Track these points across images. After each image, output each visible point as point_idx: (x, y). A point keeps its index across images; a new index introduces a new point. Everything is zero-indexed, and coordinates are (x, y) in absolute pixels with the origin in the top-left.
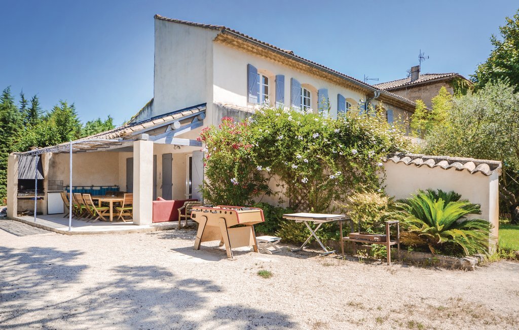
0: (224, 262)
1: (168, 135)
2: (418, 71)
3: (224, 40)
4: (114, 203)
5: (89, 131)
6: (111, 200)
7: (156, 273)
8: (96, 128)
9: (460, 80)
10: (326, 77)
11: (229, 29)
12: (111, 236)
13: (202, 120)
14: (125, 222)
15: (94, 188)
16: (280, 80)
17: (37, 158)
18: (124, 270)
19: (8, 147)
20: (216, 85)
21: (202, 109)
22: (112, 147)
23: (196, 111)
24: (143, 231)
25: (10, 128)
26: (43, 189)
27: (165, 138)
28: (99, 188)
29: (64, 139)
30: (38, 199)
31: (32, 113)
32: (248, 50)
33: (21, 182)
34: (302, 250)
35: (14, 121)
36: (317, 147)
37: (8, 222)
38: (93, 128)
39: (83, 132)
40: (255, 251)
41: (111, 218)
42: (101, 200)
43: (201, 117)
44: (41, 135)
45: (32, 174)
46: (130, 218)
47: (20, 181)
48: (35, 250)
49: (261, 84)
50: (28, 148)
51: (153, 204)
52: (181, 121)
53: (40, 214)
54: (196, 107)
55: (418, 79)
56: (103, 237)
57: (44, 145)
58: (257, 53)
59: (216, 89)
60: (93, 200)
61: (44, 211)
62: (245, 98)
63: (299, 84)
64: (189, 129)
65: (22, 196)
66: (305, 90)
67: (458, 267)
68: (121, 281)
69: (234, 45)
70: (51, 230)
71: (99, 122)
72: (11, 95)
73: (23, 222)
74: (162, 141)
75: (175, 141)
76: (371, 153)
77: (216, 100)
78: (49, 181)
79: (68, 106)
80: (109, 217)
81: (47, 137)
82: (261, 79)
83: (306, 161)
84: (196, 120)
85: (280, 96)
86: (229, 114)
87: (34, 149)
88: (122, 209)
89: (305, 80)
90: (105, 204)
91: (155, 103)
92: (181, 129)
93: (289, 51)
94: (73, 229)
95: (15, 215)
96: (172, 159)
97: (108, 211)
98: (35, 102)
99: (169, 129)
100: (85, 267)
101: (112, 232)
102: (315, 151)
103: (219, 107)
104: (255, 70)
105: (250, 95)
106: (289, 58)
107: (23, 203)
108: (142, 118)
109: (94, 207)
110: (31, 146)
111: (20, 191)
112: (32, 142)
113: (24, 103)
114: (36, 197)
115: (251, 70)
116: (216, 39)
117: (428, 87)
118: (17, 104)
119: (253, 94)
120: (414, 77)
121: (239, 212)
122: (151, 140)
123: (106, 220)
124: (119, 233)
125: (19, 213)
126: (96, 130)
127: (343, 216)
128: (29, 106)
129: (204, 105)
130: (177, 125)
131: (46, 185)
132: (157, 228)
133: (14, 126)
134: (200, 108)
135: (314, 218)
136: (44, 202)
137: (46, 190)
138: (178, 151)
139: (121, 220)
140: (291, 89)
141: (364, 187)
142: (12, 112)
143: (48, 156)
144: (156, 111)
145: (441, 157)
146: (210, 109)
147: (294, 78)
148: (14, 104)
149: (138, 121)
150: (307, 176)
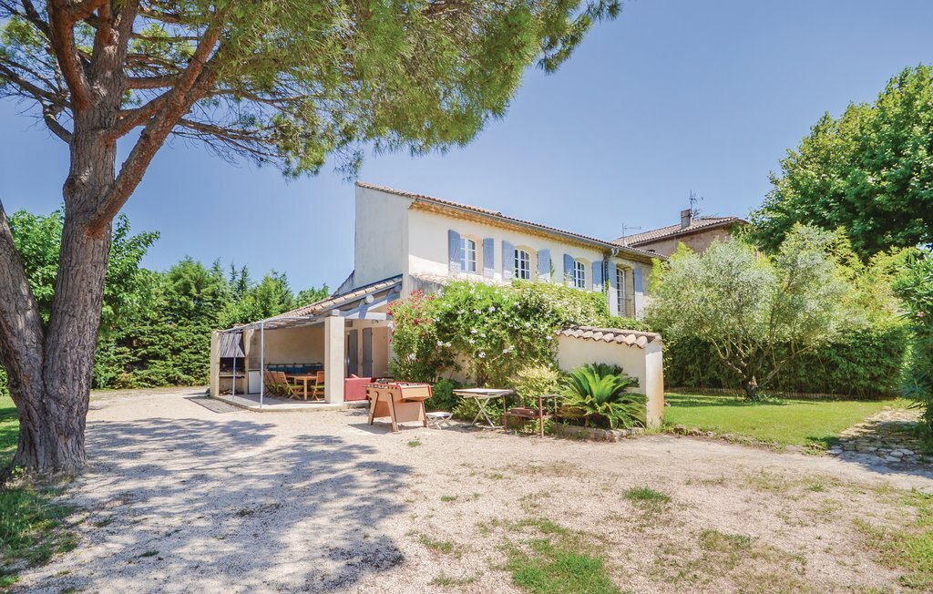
0: (389, 435)
1: (360, 310)
2: (690, 216)
3: (420, 208)
4: (309, 381)
5: (300, 303)
6: (305, 378)
7: (328, 440)
8: (309, 298)
9: (742, 226)
10: (546, 236)
11: (423, 197)
12: (299, 414)
13: (399, 292)
14: (318, 400)
15: (296, 366)
16: (488, 244)
17: (239, 336)
18: (303, 438)
19: (217, 323)
20: (412, 254)
21: (397, 280)
22: (308, 323)
23: (391, 283)
24: (332, 409)
25: (219, 303)
26: (244, 367)
27: (358, 313)
28: (301, 366)
29: (267, 314)
30: (237, 378)
31: (242, 286)
32: (449, 215)
33: (223, 361)
34: (474, 426)
35: (223, 295)
36: (495, 321)
37: (212, 401)
38: (305, 298)
39: (294, 303)
40: (425, 426)
41: (306, 397)
42: (297, 378)
43: (397, 289)
44: (245, 311)
45: (234, 352)
46: (322, 397)
47: (221, 359)
48: (235, 423)
49: (467, 249)
50: (231, 326)
51: (345, 382)
52: (375, 295)
53: (239, 393)
54: (391, 279)
55: (689, 225)
56: (290, 414)
57: (247, 322)
58: (459, 218)
59: (412, 258)
60: (288, 379)
61: (245, 390)
62: (447, 266)
63: (512, 247)
64: (385, 302)
65: (224, 374)
66: (522, 253)
67: (604, 439)
68: (298, 445)
69: (432, 211)
70: (245, 408)
71: (313, 291)
72: (221, 267)
73: (223, 401)
74: (355, 316)
75: (370, 316)
76: (543, 326)
77: (411, 272)
78: (250, 359)
79: (279, 275)
80: (303, 395)
81: (249, 313)
82: (467, 243)
83: (484, 335)
84: (393, 293)
85: (489, 262)
86: (423, 286)
87: (236, 327)
88: (315, 387)
89: (521, 241)
90: (301, 383)
91: (356, 274)
92: (375, 303)
93: (496, 212)
94: (265, 407)
95: (217, 394)
96: (372, 334)
97: (302, 390)
98: (244, 273)
99: (362, 304)
100: (272, 436)
101: (301, 410)
102: (494, 325)
103: (415, 279)
104: (458, 236)
105: (452, 263)
106: (497, 220)
107: (224, 381)
108: (344, 291)
109: (288, 385)
110: (234, 323)
111: (222, 369)
112: (235, 319)
113: (234, 274)
114: (234, 375)
115: (453, 236)
116: (411, 207)
117: (702, 235)
118: (227, 276)
119: (455, 261)
120: (684, 224)
121: (402, 387)
122: (341, 315)
123: (300, 398)
124: (307, 411)
125: (221, 392)
126: (308, 301)
127: (511, 391)
128: (239, 278)
129: (401, 276)
130: (370, 299)
131: (247, 363)
132: (349, 407)
133: (223, 300)
134: (396, 279)
135: (478, 393)
136: (245, 380)
137: (247, 368)
138: (376, 325)
139: (315, 399)
140: (503, 252)
141: (536, 361)
142: (222, 286)
143: (249, 334)
144: (357, 283)
145: (609, 330)
146: (406, 280)
147: (506, 240)
148: (223, 277)
149: (340, 293)
150: (484, 351)
